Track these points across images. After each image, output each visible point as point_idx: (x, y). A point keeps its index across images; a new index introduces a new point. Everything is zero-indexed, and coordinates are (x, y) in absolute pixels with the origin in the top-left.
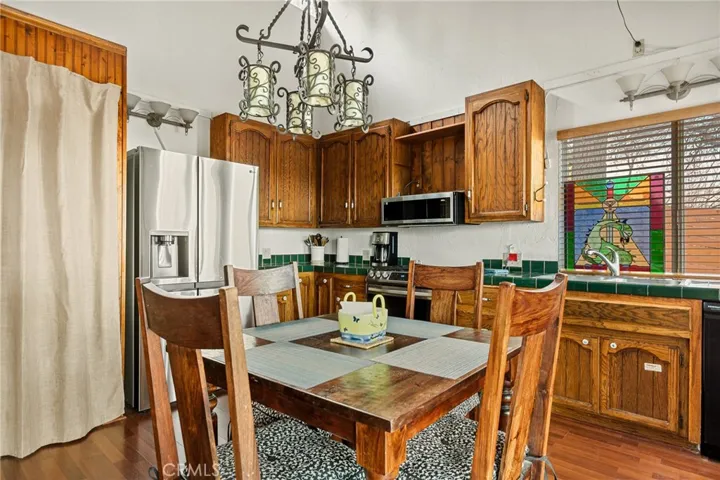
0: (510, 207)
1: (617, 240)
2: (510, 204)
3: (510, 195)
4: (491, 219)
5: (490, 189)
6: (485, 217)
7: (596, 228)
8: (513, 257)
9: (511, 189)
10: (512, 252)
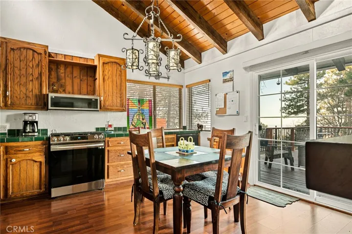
0: (119, 106)
1: (141, 119)
2: (118, 105)
3: (119, 101)
4: (111, 110)
5: (110, 98)
6: (108, 109)
7: (136, 115)
8: (110, 126)
9: (119, 99)
10: (109, 124)
